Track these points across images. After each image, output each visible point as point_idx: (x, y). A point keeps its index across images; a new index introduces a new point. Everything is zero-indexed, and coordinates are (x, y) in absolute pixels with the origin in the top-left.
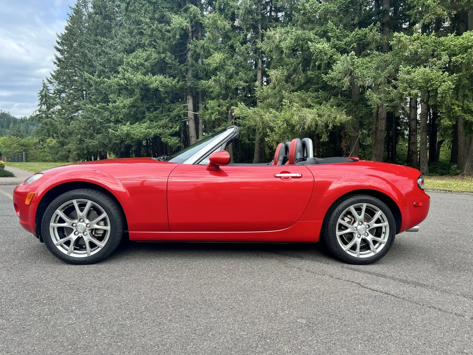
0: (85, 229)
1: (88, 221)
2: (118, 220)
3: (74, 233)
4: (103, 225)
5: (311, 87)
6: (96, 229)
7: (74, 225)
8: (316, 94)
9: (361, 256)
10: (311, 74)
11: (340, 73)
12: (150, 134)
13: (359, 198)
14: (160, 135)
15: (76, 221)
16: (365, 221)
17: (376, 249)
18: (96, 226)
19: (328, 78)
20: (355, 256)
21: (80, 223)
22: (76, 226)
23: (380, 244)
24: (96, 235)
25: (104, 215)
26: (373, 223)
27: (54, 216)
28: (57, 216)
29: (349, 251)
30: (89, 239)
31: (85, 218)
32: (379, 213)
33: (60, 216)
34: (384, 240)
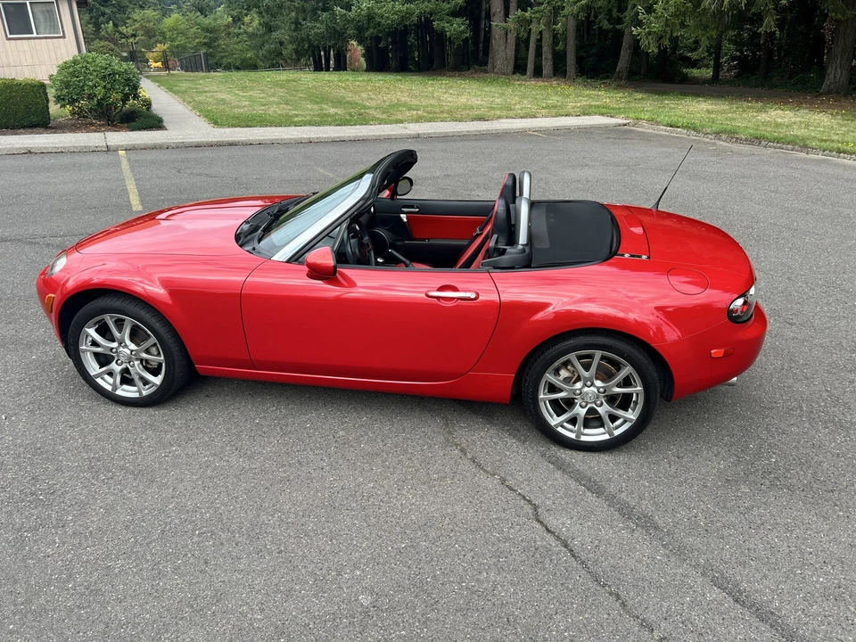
0: (131, 358)
1: (133, 346)
2: (175, 348)
3: (117, 362)
4: (156, 353)
7: (114, 350)
9: (583, 438)
12: (412, 14)
14: (431, 15)
15: (115, 345)
16: (597, 379)
17: (617, 428)
18: (144, 355)
20: (572, 436)
21: (121, 349)
22: (116, 352)
23: (624, 422)
24: (149, 366)
25: (153, 339)
26: (613, 387)
27: (82, 337)
28: (87, 336)
29: (562, 426)
30: (138, 374)
31: (128, 342)
32: (627, 370)
33: (91, 336)
34: (632, 415)
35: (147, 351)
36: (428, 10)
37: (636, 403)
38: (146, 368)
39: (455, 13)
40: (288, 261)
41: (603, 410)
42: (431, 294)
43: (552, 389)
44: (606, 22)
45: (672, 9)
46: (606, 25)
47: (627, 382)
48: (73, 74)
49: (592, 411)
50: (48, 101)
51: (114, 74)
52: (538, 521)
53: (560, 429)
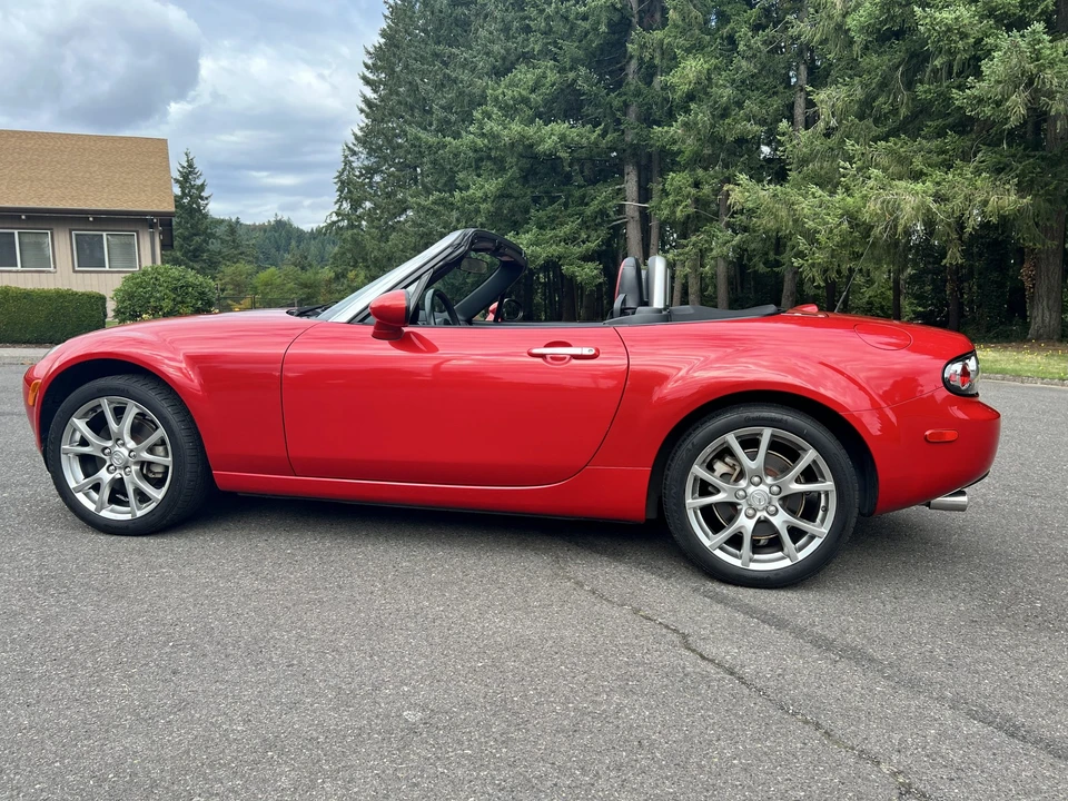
0: (127, 462)
1: (131, 444)
2: (188, 445)
3: (108, 469)
4: (162, 454)
5: (927, 126)
6: (150, 463)
7: (107, 451)
8: (938, 142)
9: (753, 566)
10: (925, 92)
11: (999, 82)
12: (537, 258)
13: (756, 414)
14: (560, 258)
15: (109, 444)
16: (767, 474)
18: (147, 456)
19: (968, 97)
20: (737, 563)
21: (117, 448)
22: (110, 453)
23: (812, 537)
25: (161, 432)
26: (790, 482)
27: (68, 430)
28: (74, 431)
29: (721, 549)
30: (134, 483)
31: (127, 438)
32: (810, 455)
33: (81, 431)
34: (821, 529)
35: (151, 450)
36: (556, 254)
37: (826, 510)
38: (146, 478)
39: (586, 258)
40: (349, 322)
41: (781, 520)
42: (535, 351)
43: (705, 489)
44: (761, 265)
45: (837, 239)
46: (762, 268)
47: (810, 475)
48: (139, 285)
49: (763, 524)
50: (105, 316)
51: (188, 286)
52: (689, 649)
53: (718, 553)
